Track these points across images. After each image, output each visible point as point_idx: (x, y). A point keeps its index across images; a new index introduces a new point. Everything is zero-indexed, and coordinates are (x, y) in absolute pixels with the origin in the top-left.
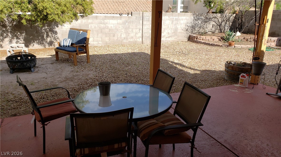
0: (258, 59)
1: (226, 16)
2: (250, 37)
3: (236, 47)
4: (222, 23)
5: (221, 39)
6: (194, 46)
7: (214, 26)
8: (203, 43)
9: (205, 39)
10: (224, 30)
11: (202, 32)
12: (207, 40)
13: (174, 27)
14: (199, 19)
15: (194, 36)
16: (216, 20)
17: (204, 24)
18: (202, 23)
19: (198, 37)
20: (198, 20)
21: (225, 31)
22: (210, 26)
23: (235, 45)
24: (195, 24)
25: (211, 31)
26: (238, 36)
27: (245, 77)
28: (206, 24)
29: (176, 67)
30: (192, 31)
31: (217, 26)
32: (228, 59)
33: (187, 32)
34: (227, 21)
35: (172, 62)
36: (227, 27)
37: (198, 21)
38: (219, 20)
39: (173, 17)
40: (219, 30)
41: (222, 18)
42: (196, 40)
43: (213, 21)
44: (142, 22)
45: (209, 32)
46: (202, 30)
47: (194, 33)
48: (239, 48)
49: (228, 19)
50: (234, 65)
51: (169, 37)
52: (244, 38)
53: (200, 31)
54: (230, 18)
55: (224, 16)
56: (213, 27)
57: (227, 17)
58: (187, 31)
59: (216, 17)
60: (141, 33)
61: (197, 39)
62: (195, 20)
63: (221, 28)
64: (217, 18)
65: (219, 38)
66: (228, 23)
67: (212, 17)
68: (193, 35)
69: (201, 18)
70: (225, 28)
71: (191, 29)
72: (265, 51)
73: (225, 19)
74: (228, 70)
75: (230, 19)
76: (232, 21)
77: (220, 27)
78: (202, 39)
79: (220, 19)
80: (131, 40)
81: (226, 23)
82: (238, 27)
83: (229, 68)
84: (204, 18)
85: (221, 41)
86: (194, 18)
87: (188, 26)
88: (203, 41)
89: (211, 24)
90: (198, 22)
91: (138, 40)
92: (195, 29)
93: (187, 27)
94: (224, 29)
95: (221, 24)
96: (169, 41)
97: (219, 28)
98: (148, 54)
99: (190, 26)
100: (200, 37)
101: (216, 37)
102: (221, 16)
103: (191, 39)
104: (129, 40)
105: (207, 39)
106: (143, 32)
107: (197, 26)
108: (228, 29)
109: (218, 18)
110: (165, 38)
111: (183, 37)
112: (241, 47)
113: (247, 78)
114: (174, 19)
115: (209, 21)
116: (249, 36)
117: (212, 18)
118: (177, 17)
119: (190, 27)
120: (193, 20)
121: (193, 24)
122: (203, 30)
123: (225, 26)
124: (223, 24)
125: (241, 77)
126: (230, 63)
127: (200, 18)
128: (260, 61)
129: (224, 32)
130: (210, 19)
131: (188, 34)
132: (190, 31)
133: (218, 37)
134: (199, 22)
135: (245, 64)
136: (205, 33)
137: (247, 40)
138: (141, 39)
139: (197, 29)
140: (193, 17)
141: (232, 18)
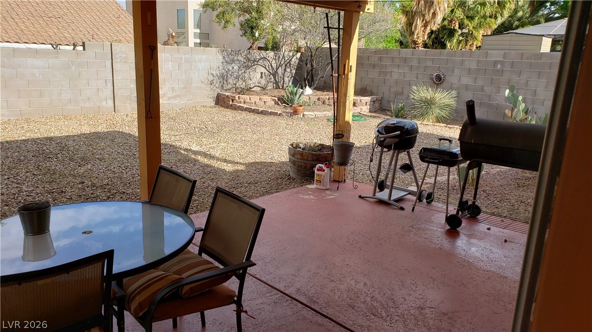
0: (342, 138)
1: (284, 57)
2: (328, 97)
3: (306, 117)
4: (277, 69)
5: (279, 100)
6: (229, 114)
7: (263, 76)
8: (246, 109)
9: (250, 101)
10: (283, 84)
11: (242, 87)
12: (252, 103)
13: (184, 76)
14: (233, 61)
15: (228, 96)
16: (267, 64)
17: (244, 72)
18: (241, 70)
19: (235, 97)
20: (232, 63)
21: (285, 85)
22: (256, 76)
23: (305, 113)
24: (226, 72)
25: (260, 85)
26: (308, 95)
27: (324, 171)
28: (248, 71)
29: (196, 161)
30: (222, 86)
31: (270, 76)
32: (294, 140)
33: (212, 86)
34: (286, 66)
35: (186, 150)
36: (288, 77)
37: (233, 65)
38: (273, 65)
39: (179, 56)
40: (274, 83)
41: (277, 61)
42: (231, 103)
43: (261, 65)
44: (111, 65)
45: (255, 88)
46: (241, 84)
47: (226, 90)
48: (312, 117)
49: (288, 63)
50: (303, 149)
51: (174, 97)
52: (319, 99)
53: (237, 85)
54: (291, 60)
55: (281, 57)
56: (261, 77)
57: (286, 59)
58: (211, 84)
59: (266, 58)
60: (110, 89)
61: (233, 102)
62: (226, 62)
63: (277, 80)
64: (269, 61)
65: (275, 100)
66: (288, 70)
67: (258, 57)
68: (225, 93)
69: (238, 60)
70: (283, 79)
71: (220, 82)
72: (351, 122)
73: (282, 63)
74: (294, 159)
75: (292, 63)
76: (296, 67)
77: (275, 78)
78: (242, 101)
79: (273, 62)
80: (87, 105)
81: (285, 70)
82: (307, 77)
83: (296, 156)
84: (243, 60)
85: (278, 104)
86: (224, 58)
87: (212, 74)
88: (245, 106)
89: (257, 71)
90: (233, 68)
91: (104, 104)
92: (227, 82)
93: (211, 78)
94: (282, 81)
95: (276, 72)
96: (177, 105)
97: (273, 79)
98: (130, 135)
99: (217, 76)
100: (239, 98)
101: (270, 98)
102: (276, 57)
103: (221, 101)
104: (82, 105)
105: (252, 100)
106: (115, 88)
107: (231, 75)
108: (289, 81)
109: (271, 60)
110: (167, 98)
111: (206, 96)
112: (314, 117)
113: (327, 172)
114: (183, 60)
115: (254, 65)
116: (326, 95)
117: (259, 60)
118: (189, 56)
119: (217, 78)
120: (222, 63)
121: (223, 71)
122: (244, 83)
123: (284, 76)
124: (280, 71)
125: (318, 170)
126: (297, 146)
127: (236, 58)
128: (345, 139)
129: (283, 87)
130: (255, 61)
131: (214, 90)
132: (217, 86)
133: (273, 98)
134: (235, 68)
135: (322, 147)
136: (248, 90)
137: (324, 103)
138: (111, 103)
139: (231, 81)
140: (221, 57)
141: (295, 61)
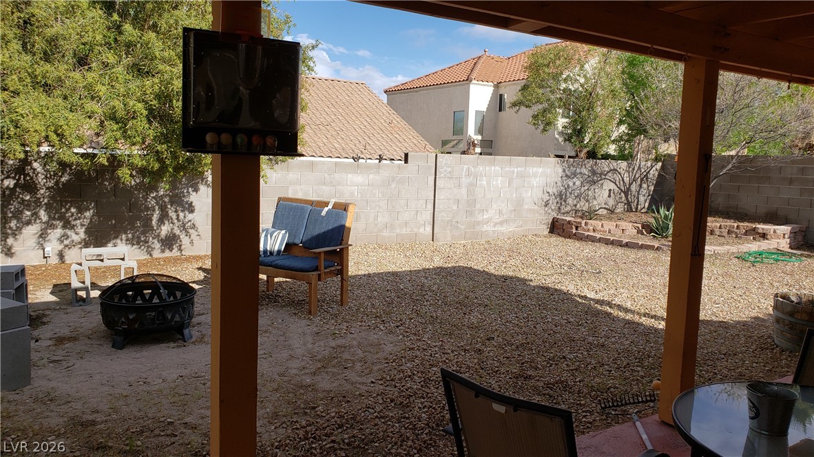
4: (630, 184)
7: (612, 194)
9: (602, 229)
11: (584, 209)
13: (514, 195)
14: (575, 174)
15: (568, 221)
16: (617, 177)
19: (581, 223)
21: (639, 206)
22: (603, 195)
24: (565, 189)
25: (607, 206)
28: (592, 188)
30: (559, 208)
31: (620, 194)
33: (546, 209)
34: (642, 180)
36: (644, 196)
37: (574, 180)
38: (625, 179)
39: (511, 169)
40: (625, 204)
42: (574, 231)
43: (610, 180)
44: (433, 182)
45: (600, 210)
46: (583, 206)
47: (564, 213)
48: (709, 253)
49: (645, 176)
50: (798, 303)
51: (501, 223)
53: (578, 206)
54: (649, 172)
55: (636, 169)
56: (609, 196)
57: (643, 171)
58: (546, 206)
59: (616, 170)
60: (430, 211)
61: (577, 229)
62: (567, 176)
63: (630, 199)
64: (620, 174)
65: (638, 227)
66: (645, 186)
67: (607, 169)
68: (564, 218)
69: (581, 173)
70: (638, 198)
71: (557, 202)
73: (637, 176)
75: (650, 176)
76: (655, 182)
77: (626, 196)
78: (591, 228)
79: (625, 175)
80: (404, 231)
81: (640, 186)
84: (587, 173)
85: (643, 234)
86: (564, 171)
87: (548, 193)
89: (604, 188)
90: (574, 184)
91: (421, 230)
92: (565, 201)
93: (546, 197)
96: (503, 233)
99: (554, 195)
101: (631, 224)
102: (629, 168)
103: (557, 228)
104: (398, 231)
106: (436, 210)
107: (571, 193)
109: (623, 172)
110: (492, 224)
111: (538, 222)
115: (600, 180)
117: (608, 172)
118: (523, 169)
119: (554, 197)
120: (562, 177)
121: (562, 188)
122: (587, 204)
123: (638, 194)
124: (634, 187)
127: (578, 171)
129: (637, 208)
130: (601, 174)
131: (549, 214)
132: (553, 208)
133: (635, 224)
